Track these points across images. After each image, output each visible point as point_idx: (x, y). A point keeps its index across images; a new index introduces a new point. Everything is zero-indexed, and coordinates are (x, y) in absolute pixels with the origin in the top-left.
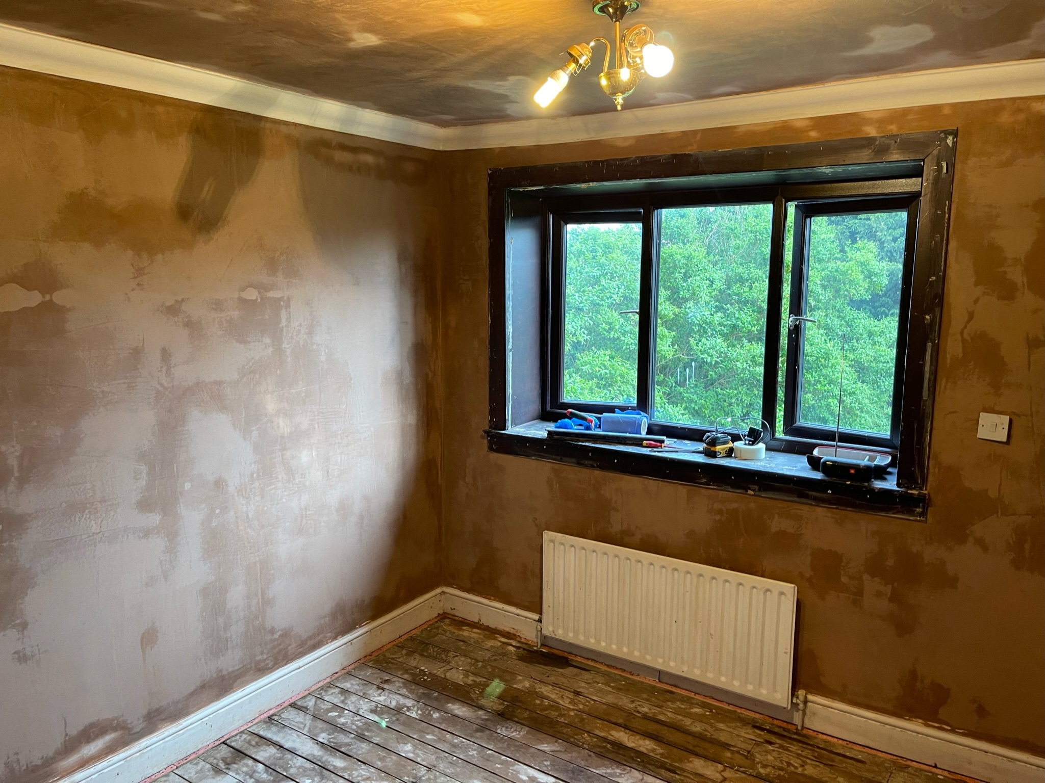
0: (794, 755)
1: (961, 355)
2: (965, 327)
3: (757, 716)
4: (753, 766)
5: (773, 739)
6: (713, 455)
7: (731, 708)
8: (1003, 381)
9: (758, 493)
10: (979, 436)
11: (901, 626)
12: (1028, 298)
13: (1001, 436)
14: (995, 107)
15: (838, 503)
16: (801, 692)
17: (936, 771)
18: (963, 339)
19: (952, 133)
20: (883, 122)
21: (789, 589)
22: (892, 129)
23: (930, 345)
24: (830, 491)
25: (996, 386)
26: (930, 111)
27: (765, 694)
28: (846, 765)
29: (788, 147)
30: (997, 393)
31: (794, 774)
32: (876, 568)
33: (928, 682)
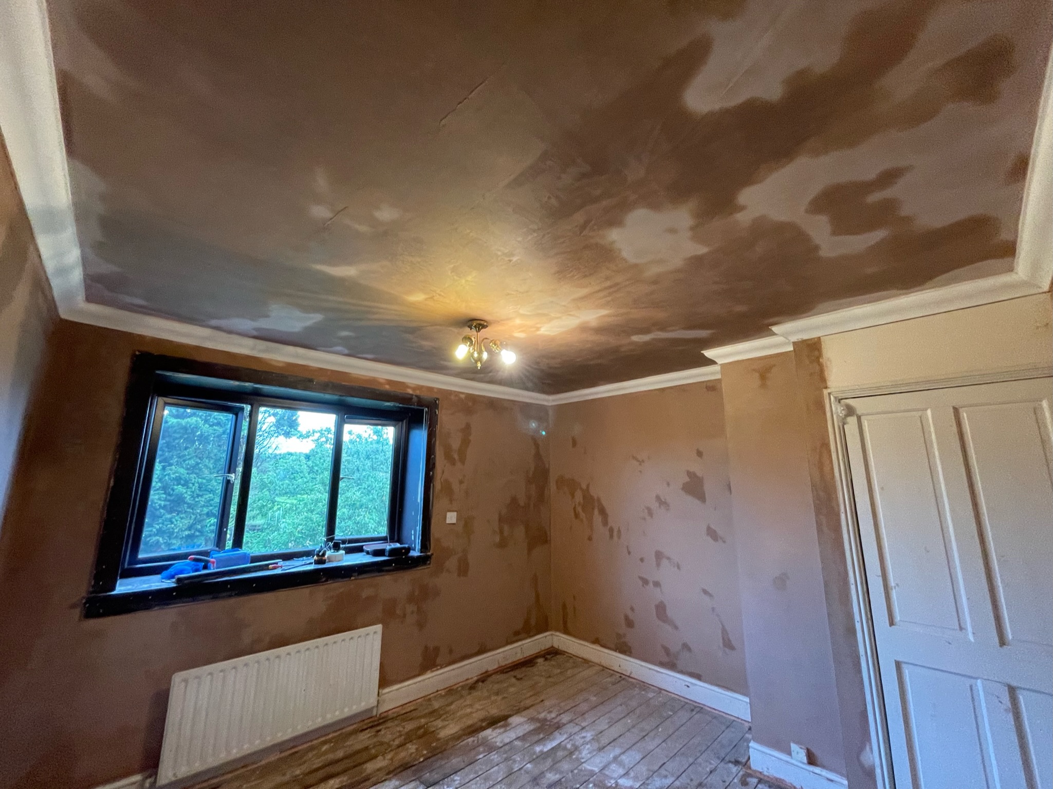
0: (395, 727)
1: (440, 489)
2: (442, 477)
3: (355, 726)
4: (389, 745)
5: (378, 728)
6: (323, 562)
7: (339, 733)
8: (453, 498)
9: (357, 577)
10: (447, 522)
11: (421, 625)
12: (459, 464)
13: (454, 521)
14: (450, 393)
15: (396, 569)
16: (380, 691)
17: (439, 692)
18: (441, 482)
19: (438, 399)
20: (414, 389)
21: (379, 628)
22: (418, 393)
23: (432, 485)
24: (394, 565)
25: (451, 501)
26: (430, 389)
27: (363, 706)
28: (414, 714)
29: (378, 390)
30: (451, 503)
31: (407, 733)
32: (411, 599)
33: (431, 648)
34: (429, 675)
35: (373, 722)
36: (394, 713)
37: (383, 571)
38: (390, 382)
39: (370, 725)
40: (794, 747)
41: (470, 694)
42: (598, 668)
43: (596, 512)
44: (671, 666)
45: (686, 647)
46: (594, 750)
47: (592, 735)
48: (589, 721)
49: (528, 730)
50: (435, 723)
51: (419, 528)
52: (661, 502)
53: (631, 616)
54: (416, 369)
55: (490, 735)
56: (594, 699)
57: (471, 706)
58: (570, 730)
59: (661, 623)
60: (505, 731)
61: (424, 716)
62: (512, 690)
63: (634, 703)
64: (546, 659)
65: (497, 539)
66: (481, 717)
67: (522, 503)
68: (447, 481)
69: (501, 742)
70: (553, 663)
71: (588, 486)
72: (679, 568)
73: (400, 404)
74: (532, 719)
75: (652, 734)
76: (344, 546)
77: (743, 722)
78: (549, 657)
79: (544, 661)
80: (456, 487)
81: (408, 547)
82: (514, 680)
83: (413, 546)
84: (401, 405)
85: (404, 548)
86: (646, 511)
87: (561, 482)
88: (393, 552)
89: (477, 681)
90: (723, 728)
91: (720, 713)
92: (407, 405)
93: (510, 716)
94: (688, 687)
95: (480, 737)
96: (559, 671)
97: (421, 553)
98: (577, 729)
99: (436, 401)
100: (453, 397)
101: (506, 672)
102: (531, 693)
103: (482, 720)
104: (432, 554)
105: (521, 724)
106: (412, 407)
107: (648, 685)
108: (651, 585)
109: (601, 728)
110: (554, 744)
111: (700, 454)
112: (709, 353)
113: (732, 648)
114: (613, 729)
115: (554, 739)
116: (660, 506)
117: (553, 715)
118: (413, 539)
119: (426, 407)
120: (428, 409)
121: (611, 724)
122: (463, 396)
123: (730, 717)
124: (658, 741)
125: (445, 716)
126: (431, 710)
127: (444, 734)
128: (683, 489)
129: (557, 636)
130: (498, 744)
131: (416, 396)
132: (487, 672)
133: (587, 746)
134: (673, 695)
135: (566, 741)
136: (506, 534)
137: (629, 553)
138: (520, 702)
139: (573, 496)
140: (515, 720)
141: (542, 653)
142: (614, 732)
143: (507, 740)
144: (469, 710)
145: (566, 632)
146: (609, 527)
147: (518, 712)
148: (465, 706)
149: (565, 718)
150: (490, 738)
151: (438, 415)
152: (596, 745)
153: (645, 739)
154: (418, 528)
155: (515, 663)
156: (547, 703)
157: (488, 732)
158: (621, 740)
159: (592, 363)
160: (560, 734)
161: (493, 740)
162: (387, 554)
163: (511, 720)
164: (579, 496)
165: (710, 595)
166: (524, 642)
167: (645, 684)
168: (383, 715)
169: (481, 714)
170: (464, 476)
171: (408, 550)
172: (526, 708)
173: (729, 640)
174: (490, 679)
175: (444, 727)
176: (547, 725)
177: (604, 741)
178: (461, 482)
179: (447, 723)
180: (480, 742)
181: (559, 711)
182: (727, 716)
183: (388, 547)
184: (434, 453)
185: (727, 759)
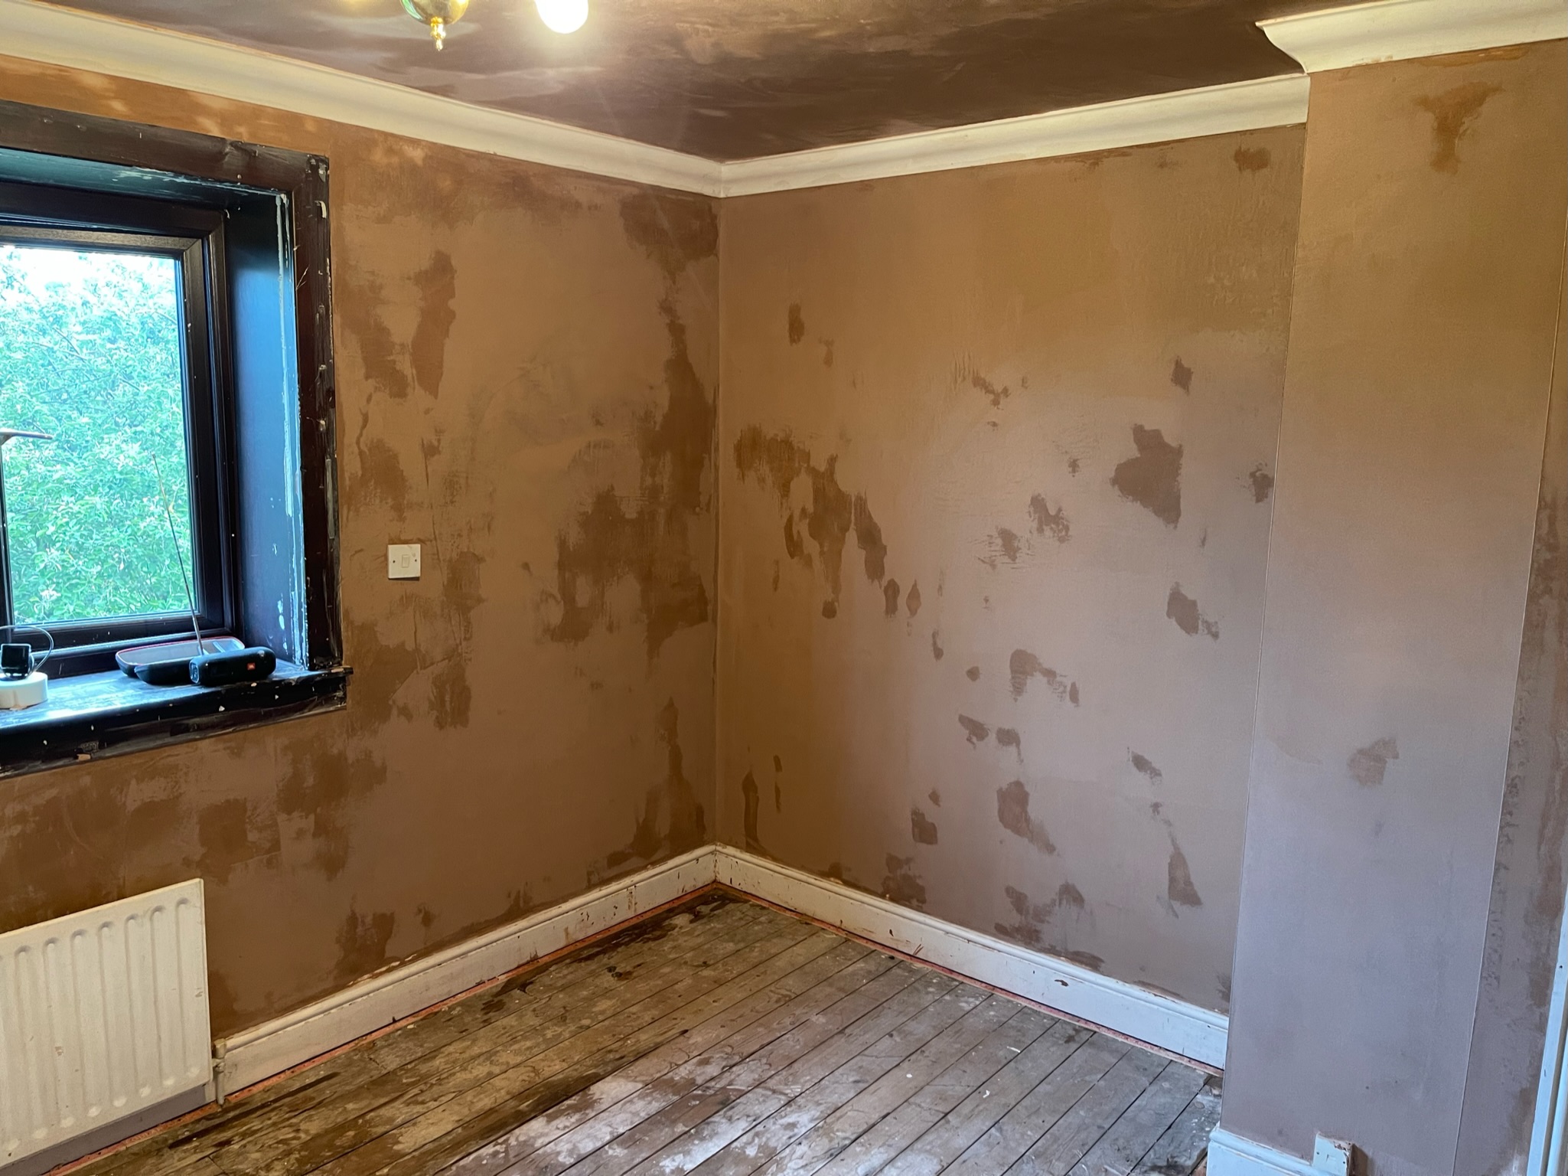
0: (270, 1130)
1: (360, 473)
2: (361, 435)
3: (153, 1133)
8: (405, 502)
9: (98, 754)
10: (392, 574)
11: (332, 865)
12: (417, 394)
13: (414, 571)
14: (367, 139)
15: (235, 722)
16: (219, 1045)
17: (398, 1025)
18: (361, 453)
19: (325, 161)
20: (224, 118)
21: (193, 889)
22: (243, 133)
23: (328, 461)
24: (222, 709)
25: (398, 509)
26: (292, 121)
27: (171, 1085)
28: (327, 1090)
29: (81, 118)
30: (401, 519)
31: (305, 1145)
32: (292, 798)
33: (369, 920)
34: (365, 985)
35: (207, 1118)
36: (266, 1091)
37: (186, 729)
38: (127, 88)
39: (200, 1127)
40: (1322, 1144)
41: (487, 1022)
42: (830, 937)
43: (852, 537)
44: (1028, 937)
45: (1071, 894)
46: (818, 1159)
47: (812, 1120)
48: (807, 1080)
49: (643, 1115)
50: (385, 1112)
51: (298, 594)
52: (1047, 517)
53: (931, 814)
54: (216, 37)
55: (542, 1135)
56: (822, 1019)
57: (489, 1056)
58: (757, 1109)
59: (1008, 833)
60: (581, 1123)
61: (354, 1095)
62: (604, 1005)
63: (921, 1028)
64: (698, 917)
65: (555, 614)
66: (517, 1087)
67: (631, 513)
68: (378, 446)
69: (571, 1153)
70: (715, 925)
71: (832, 460)
72: (1074, 696)
73: (178, 174)
74: (656, 1085)
75: (966, 1108)
76: (44, 654)
77: (1193, 1065)
78: (704, 909)
79: (692, 922)
80: (411, 464)
81: (267, 654)
82: (608, 980)
83: (285, 646)
84: (181, 180)
85: (254, 658)
86: (999, 541)
87: (751, 447)
88: (213, 672)
89: (507, 987)
90: (1144, 1081)
91: (1139, 1045)
92: (204, 179)
93: (597, 1078)
94: (1064, 984)
95: (513, 1142)
96: (731, 947)
97: (311, 669)
98: (773, 1104)
99: (315, 169)
100: (378, 156)
101: (589, 958)
102: (655, 1013)
103: (520, 1096)
104: (349, 671)
105: (627, 1099)
106: (227, 186)
107: (960, 978)
108: (992, 737)
109: (835, 1099)
110: (712, 1147)
111: (1182, 376)
112: (1279, 30)
113: (1190, 898)
114: (867, 1099)
115: (714, 1134)
116: (1040, 530)
117: (712, 1070)
118: (283, 627)
119: (280, 191)
120: (289, 198)
121: (862, 1086)
122: (417, 155)
123: (1163, 1054)
124: (980, 1124)
125: (416, 1091)
126: (376, 1074)
127: (409, 1141)
128: (1115, 481)
129: (728, 855)
130: (561, 1159)
131: (234, 144)
132: (535, 959)
133: (800, 1150)
134: (1024, 1003)
135: (744, 1139)
136: (582, 600)
137: (938, 653)
138: (627, 1037)
139: (785, 489)
140: (608, 1090)
141: (688, 898)
142: (869, 1106)
143: (588, 1146)
144: (480, 1070)
145: (753, 845)
146: (884, 583)
147: (618, 1066)
148: (473, 1058)
149: (743, 1077)
150: (538, 1144)
151: (327, 221)
152: (822, 1145)
153: (948, 1122)
154: (294, 595)
155: (613, 932)
156: (697, 1038)
157: (536, 1126)
158: (885, 1127)
159: (872, 48)
160: (730, 1119)
161: (548, 1148)
162: (195, 677)
163: (597, 1089)
164: (802, 489)
165: (1155, 773)
166: (636, 878)
167: (954, 976)
168: (233, 1099)
169: (515, 1080)
170: (439, 432)
171: (267, 663)
172: (641, 1055)
173: (1188, 883)
174: (545, 979)
175: (411, 1122)
176: (695, 1097)
177: (844, 1131)
178: (430, 451)
179: (419, 1108)
180: (512, 1154)
181: (730, 1056)
182: (1155, 1051)
183: (199, 652)
184: (326, 356)
185: (1149, 1160)
